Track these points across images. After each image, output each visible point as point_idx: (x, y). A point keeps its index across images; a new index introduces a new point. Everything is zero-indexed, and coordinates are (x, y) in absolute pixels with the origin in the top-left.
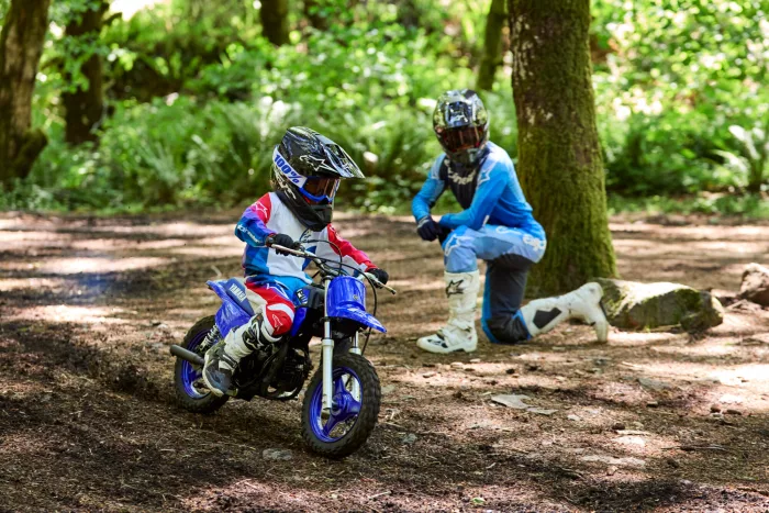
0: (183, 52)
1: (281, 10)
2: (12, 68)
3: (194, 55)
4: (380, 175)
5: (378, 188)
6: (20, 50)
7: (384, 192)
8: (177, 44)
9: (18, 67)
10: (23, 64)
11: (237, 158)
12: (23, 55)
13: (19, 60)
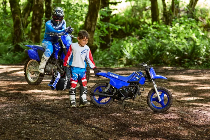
0: (130, 25)
1: (157, 14)
2: (88, 28)
3: (133, 26)
4: (188, 58)
5: (188, 62)
6: (90, 23)
7: (189, 63)
8: (129, 23)
9: (90, 28)
10: (91, 27)
11: (150, 53)
12: (91, 24)
13: (90, 26)
